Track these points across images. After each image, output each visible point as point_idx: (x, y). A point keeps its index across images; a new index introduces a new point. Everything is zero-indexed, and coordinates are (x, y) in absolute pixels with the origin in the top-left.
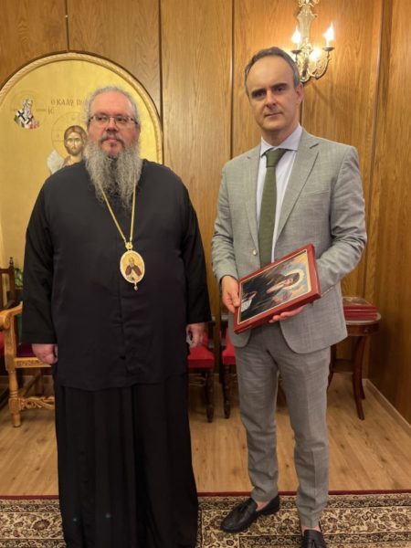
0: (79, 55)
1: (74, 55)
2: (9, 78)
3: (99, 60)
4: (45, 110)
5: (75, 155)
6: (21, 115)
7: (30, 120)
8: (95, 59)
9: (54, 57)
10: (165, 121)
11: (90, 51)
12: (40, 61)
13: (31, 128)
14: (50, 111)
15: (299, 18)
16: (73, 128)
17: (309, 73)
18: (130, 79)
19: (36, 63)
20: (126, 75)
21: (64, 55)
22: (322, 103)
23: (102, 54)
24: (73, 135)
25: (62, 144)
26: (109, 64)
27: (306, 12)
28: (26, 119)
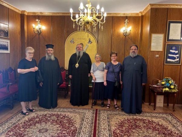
2: (70, 34)
4: (76, 40)
6: (71, 41)
10: (98, 43)
15: (125, 24)
17: (127, 34)
18: (92, 35)
19: (75, 32)
22: (129, 40)
27: (126, 23)
28: (72, 42)
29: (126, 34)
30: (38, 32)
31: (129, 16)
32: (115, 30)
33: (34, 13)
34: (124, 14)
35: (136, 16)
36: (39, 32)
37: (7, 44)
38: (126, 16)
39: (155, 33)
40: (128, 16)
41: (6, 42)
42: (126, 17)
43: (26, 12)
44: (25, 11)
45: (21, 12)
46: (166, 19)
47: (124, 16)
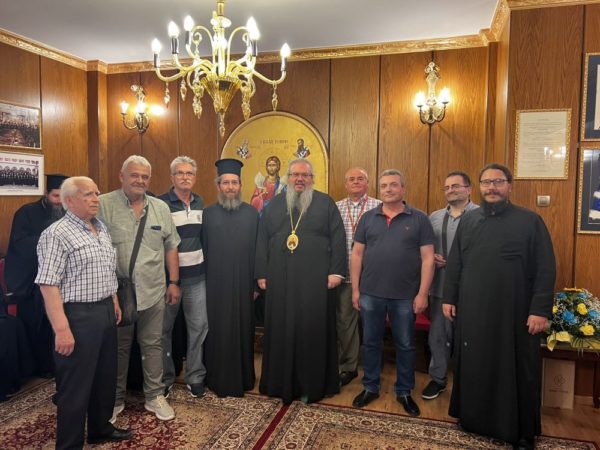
1: (275, 112)
3: (290, 115)
4: (255, 147)
5: (272, 175)
6: (241, 151)
7: (246, 154)
8: (287, 114)
9: (263, 114)
10: (331, 152)
13: (246, 158)
14: (259, 147)
16: (272, 158)
17: (435, 118)
20: (307, 123)
22: (446, 137)
23: (293, 111)
24: (272, 162)
25: (264, 168)
26: (297, 117)
27: (433, 76)
28: (244, 153)
29: (431, 117)
31: (444, 48)
32: (389, 106)
33: (126, 65)
34: (424, 44)
35: (469, 46)
37: (32, 168)
38: (433, 52)
39: (531, 108)
40: (438, 49)
41: (28, 161)
42: (430, 55)
43: (103, 64)
44: (97, 61)
45: (88, 66)
46: (578, 51)
47: (424, 50)
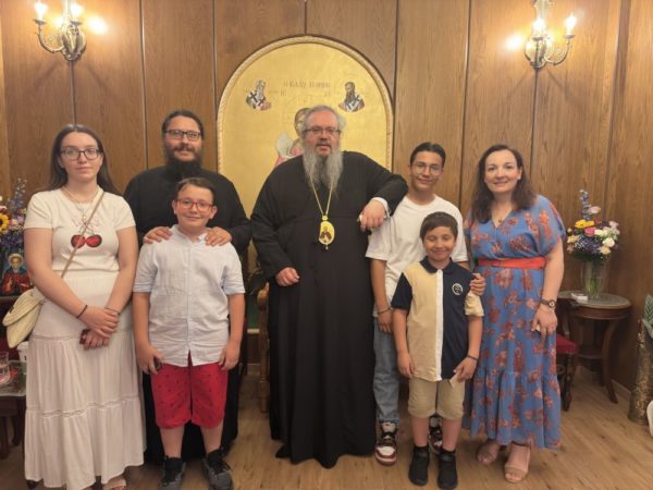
0: (316, 39)
1: (311, 39)
2: (245, 59)
3: (335, 44)
4: (276, 92)
7: (262, 102)
8: (331, 42)
9: (291, 40)
10: (397, 104)
11: (327, 34)
12: (277, 44)
13: (262, 109)
14: (282, 93)
15: (536, 6)
16: (305, 111)
18: (365, 62)
19: (272, 45)
20: (361, 59)
21: (301, 39)
22: (556, 88)
23: (338, 37)
24: (304, 117)
26: (345, 48)
27: (543, 0)
28: (257, 100)
30: (66, 44)
36: (73, 47)
